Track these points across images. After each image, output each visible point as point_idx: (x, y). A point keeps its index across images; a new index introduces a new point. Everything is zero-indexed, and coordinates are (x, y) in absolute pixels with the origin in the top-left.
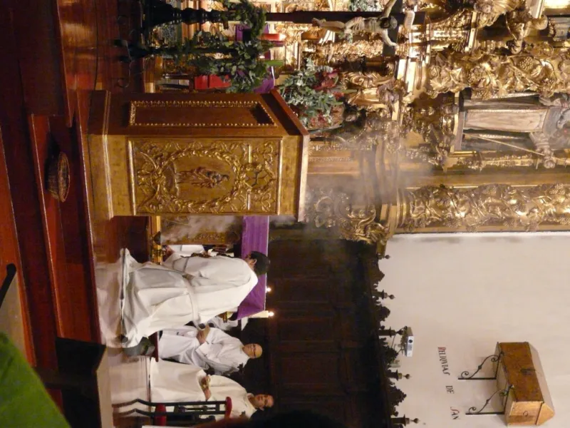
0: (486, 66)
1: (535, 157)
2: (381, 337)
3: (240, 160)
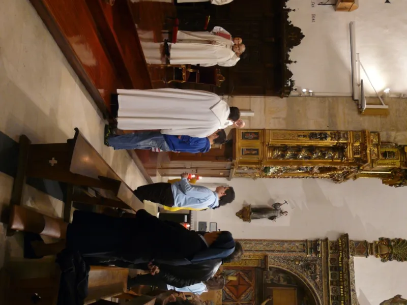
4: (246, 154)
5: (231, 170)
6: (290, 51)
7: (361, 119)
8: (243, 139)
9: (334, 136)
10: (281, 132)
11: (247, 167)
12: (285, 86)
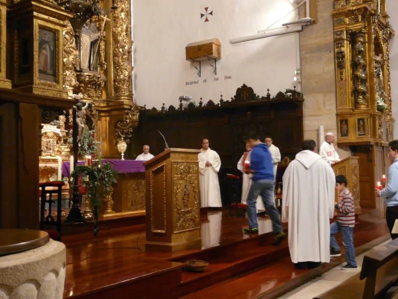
0: (65, 60)
1: (101, 40)
2: (183, 109)
3: (179, 180)
4: (364, 131)
5: (383, 145)
6: (258, 96)
7: (320, 20)
8: (348, 136)
9: (340, 45)
10: (338, 98)
11: (379, 129)
12: (291, 98)
